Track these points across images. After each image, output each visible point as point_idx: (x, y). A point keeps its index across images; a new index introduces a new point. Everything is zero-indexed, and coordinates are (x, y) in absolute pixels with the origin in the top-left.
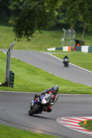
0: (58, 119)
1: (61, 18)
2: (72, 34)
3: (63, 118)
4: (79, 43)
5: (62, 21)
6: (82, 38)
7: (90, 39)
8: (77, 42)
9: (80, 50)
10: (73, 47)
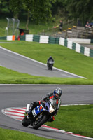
0: (3, 111)
1: (4, 7)
2: (16, 22)
3: (8, 109)
4: (23, 32)
5: (5, 10)
6: (26, 27)
7: (34, 28)
8: (21, 31)
9: (24, 39)
10: (17, 37)
